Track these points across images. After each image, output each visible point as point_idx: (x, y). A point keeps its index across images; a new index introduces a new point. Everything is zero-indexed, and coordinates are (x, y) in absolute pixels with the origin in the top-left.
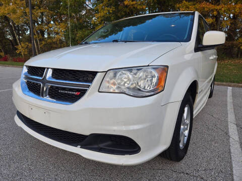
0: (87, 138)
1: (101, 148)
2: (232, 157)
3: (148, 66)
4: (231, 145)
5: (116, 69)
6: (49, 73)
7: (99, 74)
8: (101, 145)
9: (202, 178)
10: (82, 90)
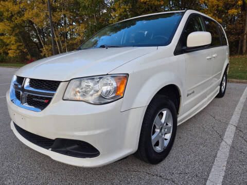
0: (55, 142)
1: (68, 151)
2: (215, 161)
3: (107, 74)
4: (220, 148)
5: (82, 78)
6: (27, 83)
7: (61, 83)
8: (68, 149)
9: (173, 182)
10: (49, 98)
